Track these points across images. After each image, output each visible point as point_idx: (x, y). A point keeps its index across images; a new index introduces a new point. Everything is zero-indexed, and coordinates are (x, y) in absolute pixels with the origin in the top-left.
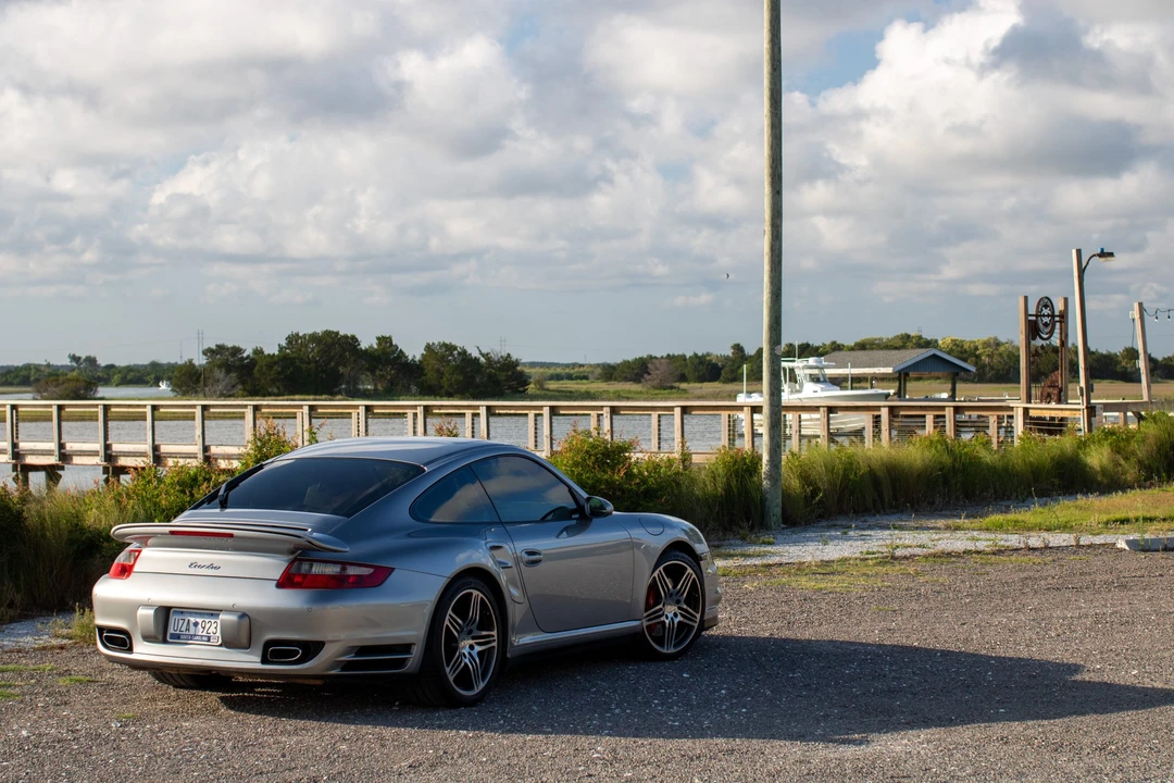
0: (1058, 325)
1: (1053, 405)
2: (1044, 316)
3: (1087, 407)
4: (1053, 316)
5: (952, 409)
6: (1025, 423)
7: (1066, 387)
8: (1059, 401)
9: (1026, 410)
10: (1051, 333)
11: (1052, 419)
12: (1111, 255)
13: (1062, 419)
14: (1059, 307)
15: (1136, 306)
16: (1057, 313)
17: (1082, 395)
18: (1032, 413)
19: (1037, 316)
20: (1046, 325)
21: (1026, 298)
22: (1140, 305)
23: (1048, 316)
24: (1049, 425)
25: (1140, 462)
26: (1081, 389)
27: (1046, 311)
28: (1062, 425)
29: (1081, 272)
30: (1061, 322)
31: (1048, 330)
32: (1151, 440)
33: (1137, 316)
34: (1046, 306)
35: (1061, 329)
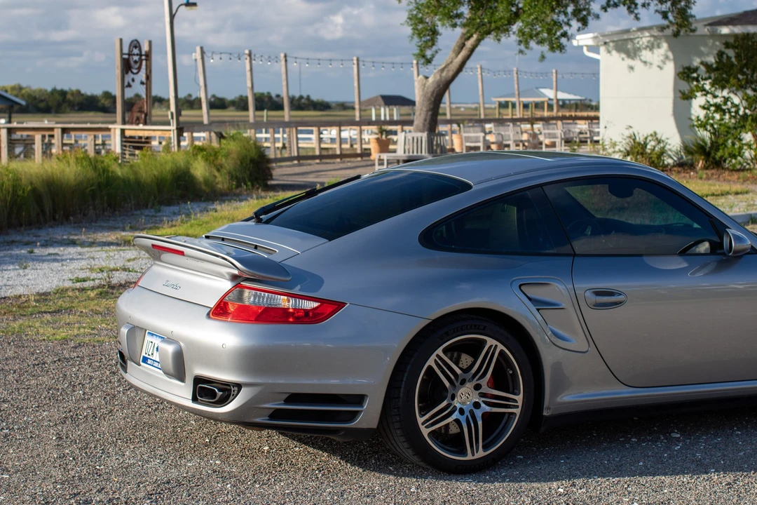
0: (144, 63)
1: (141, 126)
2: (134, 55)
3: (177, 129)
4: (141, 55)
5: (60, 130)
6: (122, 141)
7: (150, 112)
8: (145, 123)
9: (123, 131)
10: (139, 69)
11: (140, 138)
12: (194, 4)
13: (147, 138)
14: (145, 48)
15: (198, 49)
16: (143, 53)
17: (172, 118)
18: (128, 133)
19: (129, 55)
20: (136, 62)
21: (121, 40)
22: (202, 48)
23: (137, 55)
24: (138, 142)
25: (229, 173)
26: (172, 114)
27: (136, 51)
28: (147, 143)
29: (172, 17)
30: (146, 60)
31: (137, 66)
32: (234, 155)
33: (199, 57)
34: (136, 47)
35: (146, 65)
